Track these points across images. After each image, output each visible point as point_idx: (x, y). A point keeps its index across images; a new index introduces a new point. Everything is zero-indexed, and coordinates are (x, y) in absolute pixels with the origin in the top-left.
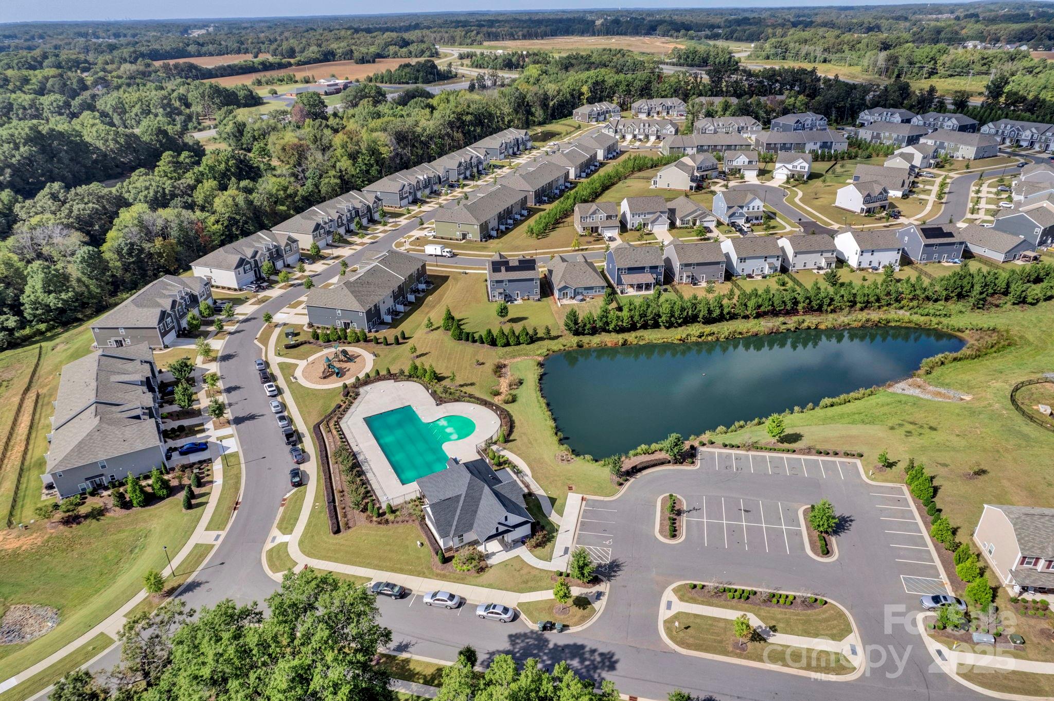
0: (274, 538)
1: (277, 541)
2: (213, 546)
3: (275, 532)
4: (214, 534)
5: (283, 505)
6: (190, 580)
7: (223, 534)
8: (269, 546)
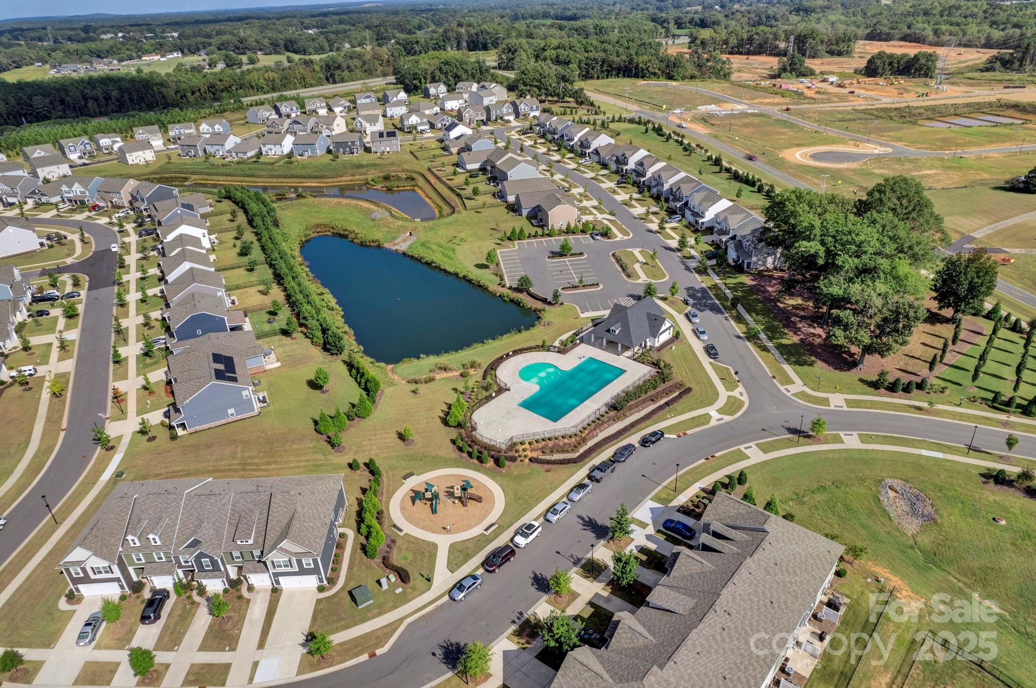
0: (718, 420)
1: (720, 416)
2: (757, 445)
3: (713, 423)
4: (746, 452)
5: (685, 434)
6: (791, 436)
7: (742, 447)
8: (727, 418)
